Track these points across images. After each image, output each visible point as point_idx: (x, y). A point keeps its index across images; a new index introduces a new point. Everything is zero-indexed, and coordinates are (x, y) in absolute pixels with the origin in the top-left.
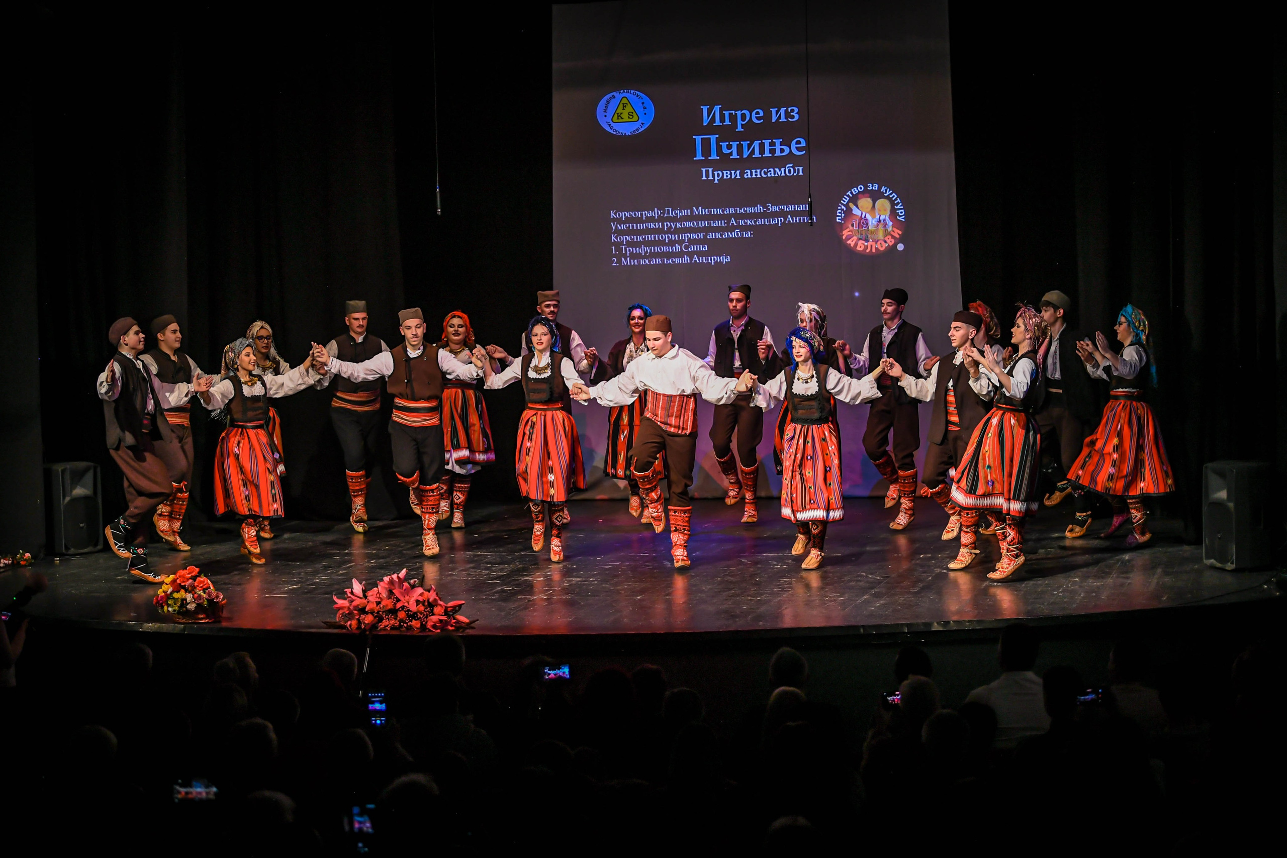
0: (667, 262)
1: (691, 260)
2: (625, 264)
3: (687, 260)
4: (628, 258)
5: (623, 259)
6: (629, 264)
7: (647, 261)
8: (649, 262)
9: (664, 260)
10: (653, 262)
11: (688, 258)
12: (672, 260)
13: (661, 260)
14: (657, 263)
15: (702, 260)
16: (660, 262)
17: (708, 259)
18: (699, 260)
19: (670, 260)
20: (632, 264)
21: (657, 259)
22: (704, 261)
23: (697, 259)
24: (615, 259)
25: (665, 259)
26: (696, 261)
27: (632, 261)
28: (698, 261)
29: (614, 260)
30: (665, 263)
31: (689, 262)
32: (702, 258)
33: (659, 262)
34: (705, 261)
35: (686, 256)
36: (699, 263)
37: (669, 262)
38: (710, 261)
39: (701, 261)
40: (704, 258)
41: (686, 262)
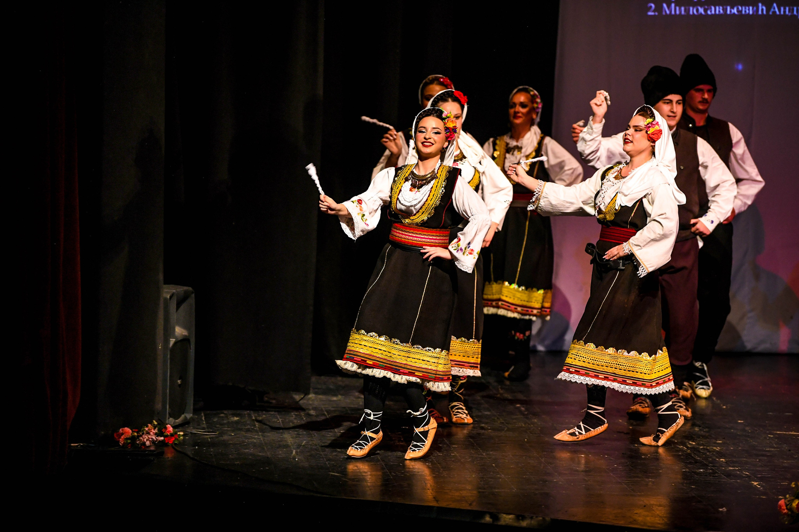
0: (731, 11)
1: (768, 11)
2: (668, 12)
3: (762, 10)
4: (673, 5)
5: (665, 5)
6: (673, 12)
7: (701, 10)
8: (705, 10)
9: (727, 9)
10: (711, 11)
11: (764, 8)
12: (738, 8)
13: (723, 10)
14: (717, 12)
15: (785, 12)
16: (721, 11)
17: (793, 9)
18: (780, 11)
19: (735, 9)
20: (678, 12)
21: (717, 8)
22: (787, 13)
23: (777, 10)
24: (653, 5)
25: (729, 8)
26: (775, 12)
27: (677, 8)
28: (778, 13)
29: (651, 7)
30: (728, 12)
31: (765, 12)
32: (785, 9)
33: (719, 11)
34: (789, 11)
35: (760, 5)
36: (780, 15)
37: (733, 11)
38: (795, 13)
39: (782, 13)
40: (787, 8)
41: (760, 12)
